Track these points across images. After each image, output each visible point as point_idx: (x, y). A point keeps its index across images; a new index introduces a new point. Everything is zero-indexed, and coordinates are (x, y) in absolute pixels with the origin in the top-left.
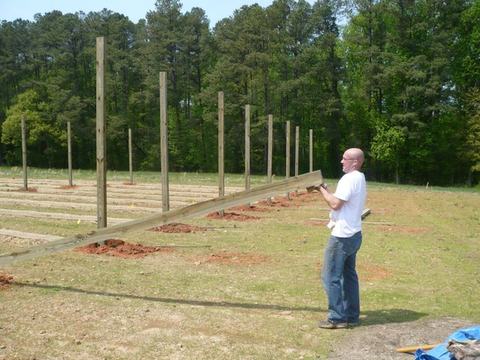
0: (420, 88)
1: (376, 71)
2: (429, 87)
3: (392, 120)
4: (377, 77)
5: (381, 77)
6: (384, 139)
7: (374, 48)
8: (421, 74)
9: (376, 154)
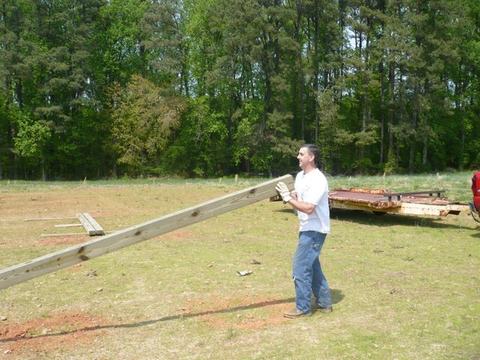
0: (64, 81)
1: (16, 60)
2: (73, 80)
3: (36, 114)
4: (17, 66)
5: (22, 68)
6: (29, 135)
7: (11, 35)
8: (63, 66)
9: (21, 151)
